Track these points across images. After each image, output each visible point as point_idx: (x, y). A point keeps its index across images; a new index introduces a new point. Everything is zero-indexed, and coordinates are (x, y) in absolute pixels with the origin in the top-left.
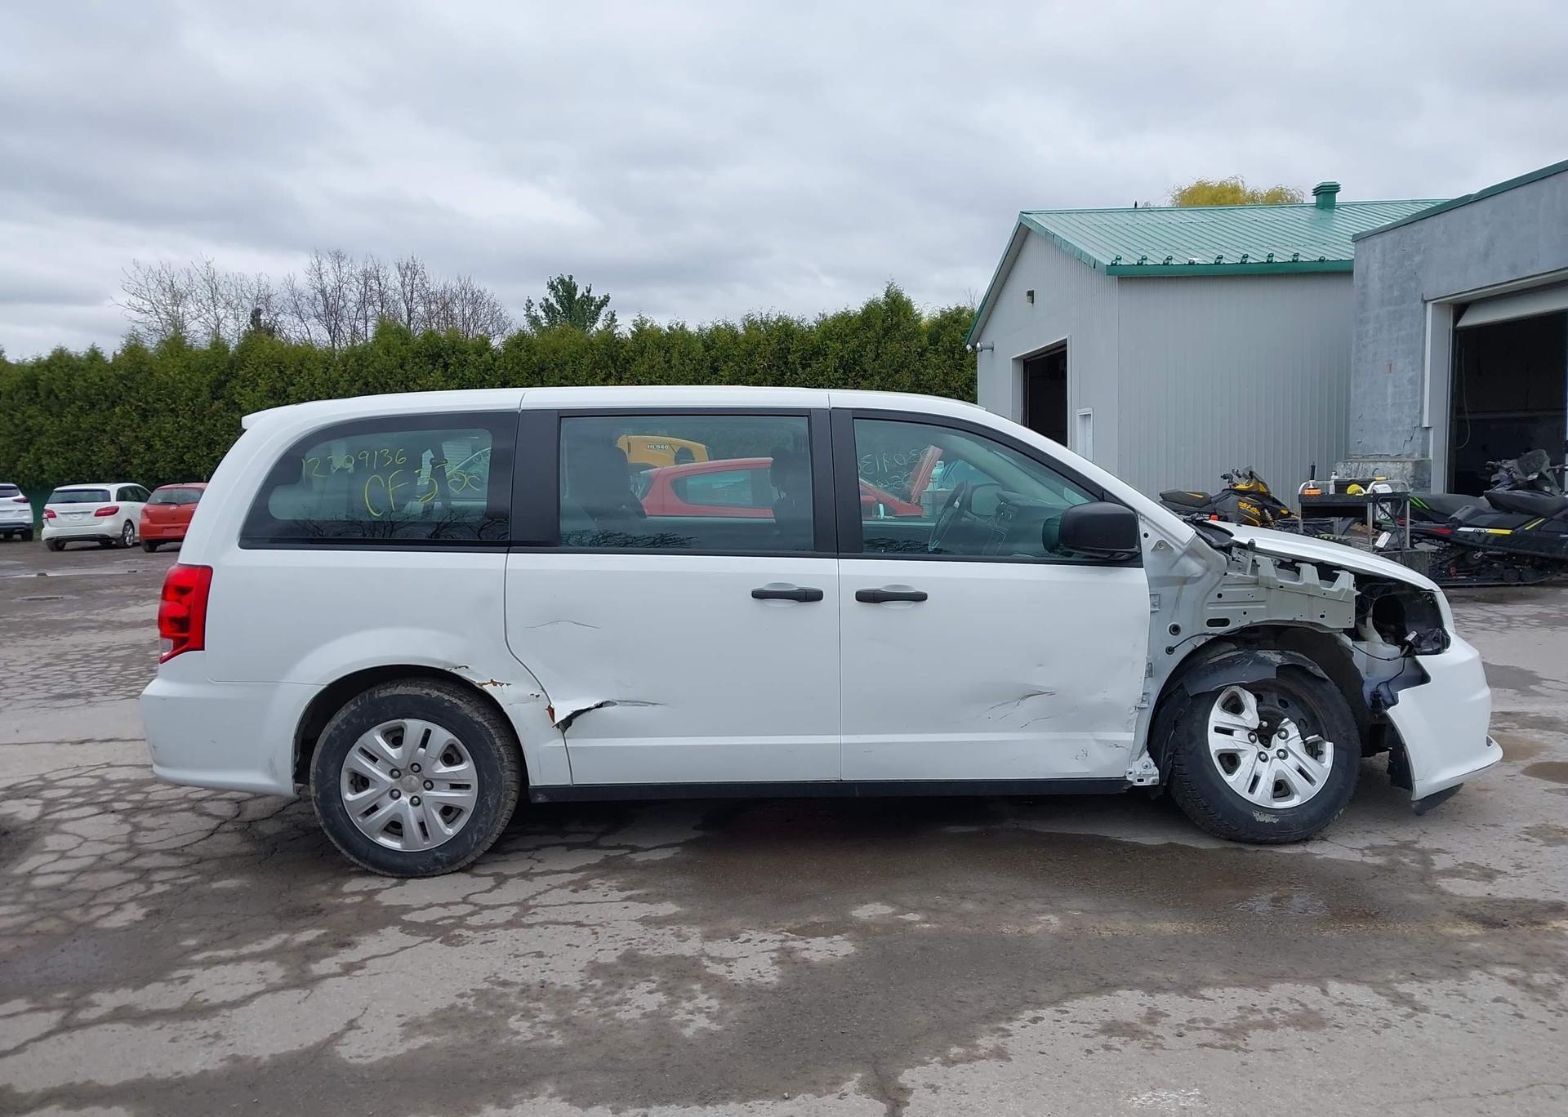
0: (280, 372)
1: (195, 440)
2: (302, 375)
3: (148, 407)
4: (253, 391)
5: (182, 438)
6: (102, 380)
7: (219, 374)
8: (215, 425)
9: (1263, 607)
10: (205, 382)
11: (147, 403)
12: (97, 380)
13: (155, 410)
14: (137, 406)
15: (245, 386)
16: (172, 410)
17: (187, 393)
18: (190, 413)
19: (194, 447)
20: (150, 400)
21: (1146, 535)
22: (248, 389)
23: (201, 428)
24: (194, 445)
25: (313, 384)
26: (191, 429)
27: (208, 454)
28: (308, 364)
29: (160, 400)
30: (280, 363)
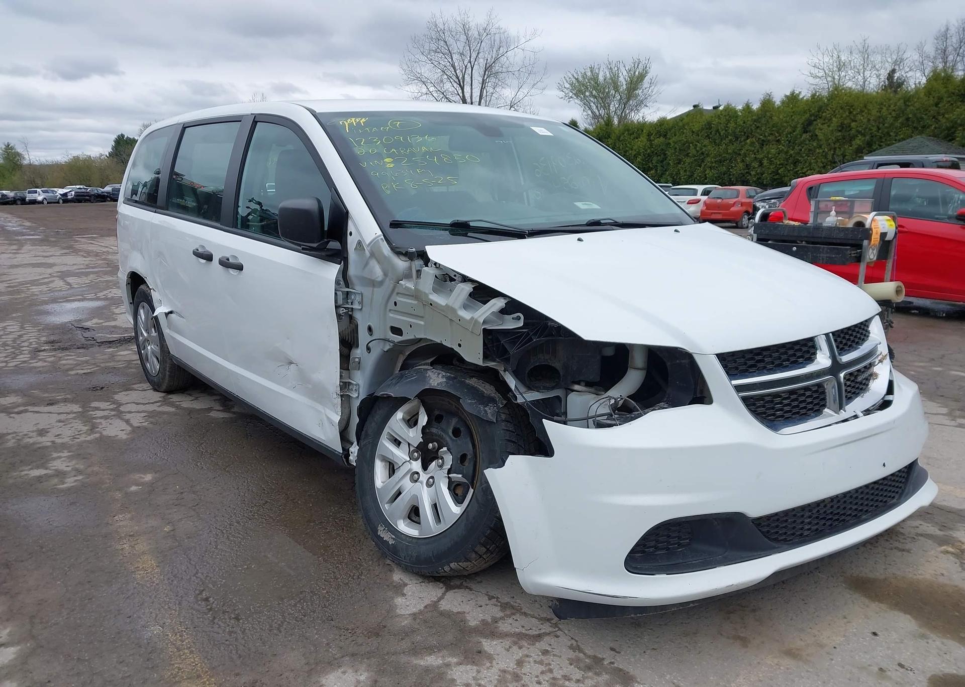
0: (850, 113)
1: (787, 160)
2: (863, 114)
3: (765, 139)
4: (829, 126)
5: (780, 158)
6: (744, 123)
7: (811, 116)
8: (801, 150)
9: (422, 323)
10: (801, 121)
11: (765, 136)
12: (741, 123)
13: (769, 141)
14: (759, 139)
15: (824, 124)
16: (778, 141)
17: (789, 129)
18: (787, 142)
19: (786, 164)
20: (767, 134)
21: (351, 234)
22: (826, 125)
23: (792, 152)
24: (786, 163)
25: (869, 120)
26: (787, 152)
27: (793, 169)
28: (870, 107)
29: (771, 134)
30: (852, 106)
